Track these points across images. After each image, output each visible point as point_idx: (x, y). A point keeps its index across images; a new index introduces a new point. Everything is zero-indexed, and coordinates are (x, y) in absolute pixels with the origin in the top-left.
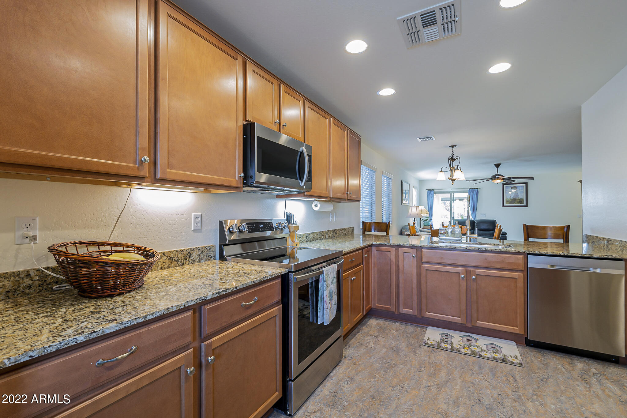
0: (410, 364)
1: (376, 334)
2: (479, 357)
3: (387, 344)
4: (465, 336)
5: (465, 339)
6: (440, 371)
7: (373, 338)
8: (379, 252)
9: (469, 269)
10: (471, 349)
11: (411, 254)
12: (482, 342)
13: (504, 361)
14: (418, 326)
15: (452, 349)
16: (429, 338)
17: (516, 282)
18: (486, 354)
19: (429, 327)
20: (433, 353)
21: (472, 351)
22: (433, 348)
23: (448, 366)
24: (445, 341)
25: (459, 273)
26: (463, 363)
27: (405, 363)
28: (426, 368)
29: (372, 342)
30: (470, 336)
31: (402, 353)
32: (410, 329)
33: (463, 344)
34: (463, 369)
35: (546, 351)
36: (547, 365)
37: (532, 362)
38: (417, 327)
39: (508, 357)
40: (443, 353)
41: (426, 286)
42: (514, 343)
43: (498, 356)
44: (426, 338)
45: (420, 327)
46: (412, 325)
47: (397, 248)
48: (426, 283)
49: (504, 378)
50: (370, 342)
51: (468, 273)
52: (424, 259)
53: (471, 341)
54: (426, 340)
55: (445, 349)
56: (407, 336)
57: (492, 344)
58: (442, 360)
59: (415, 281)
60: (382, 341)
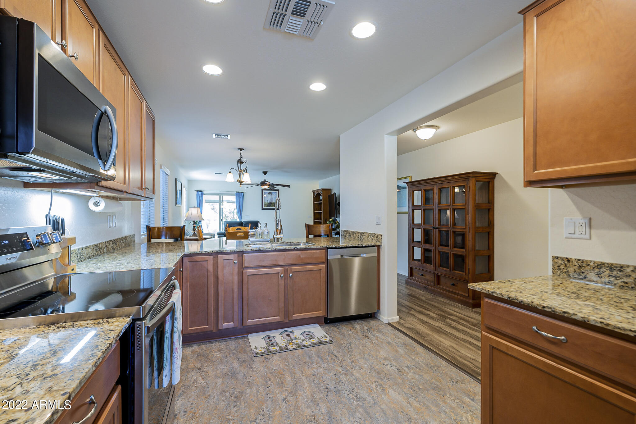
0: (255, 384)
1: (199, 365)
2: (303, 348)
3: (218, 372)
4: (283, 333)
5: (284, 335)
6: (284, 376)
7: (198, 372)
8: (193, 263)
9: (287, 267)
10: (294, 343)
11: (232, 260)
12: (298, 332)
13: (321, 343)
14: (237, 338)
15: (281, 349)
16: (256, 347)
17: (320, 273)
18: (307, 342)
19: (249, 335)
20: (268, 361)
21: (297, 345)
22: (264, 356)
23: (287, 368)
24: (271, 344)
25: (279, 273)
26: (297, 360)
27: (250, 385)
28: (271, 380)
29: (199, 378)
30: (287, 331)
31: (240, 376)
32: (232, 344)
33: (286, 341)
34: (299, 365)
35: (337, 324)
36: (343, 334)
37: (336, 336)
38: (238, 340)
39: (321, 339)
40: (276, 357)
41: (248, 292)
42: (317, 325)
43: (315, 340)
44: (253, 348)
45: (240, 338)
46: (231, 339)
47: (215, 256)
48: (248, 289)
49: (329, 358)
50: (197, 378)
51: (286, 272)
52: (246, 265)
53: (289, 335)
54: (255, 350)
55: (276, 352)
56: (234, 354)
57: (305, 332)
58: (280, 365)
59: (236, 290)
60: (210, 371)
